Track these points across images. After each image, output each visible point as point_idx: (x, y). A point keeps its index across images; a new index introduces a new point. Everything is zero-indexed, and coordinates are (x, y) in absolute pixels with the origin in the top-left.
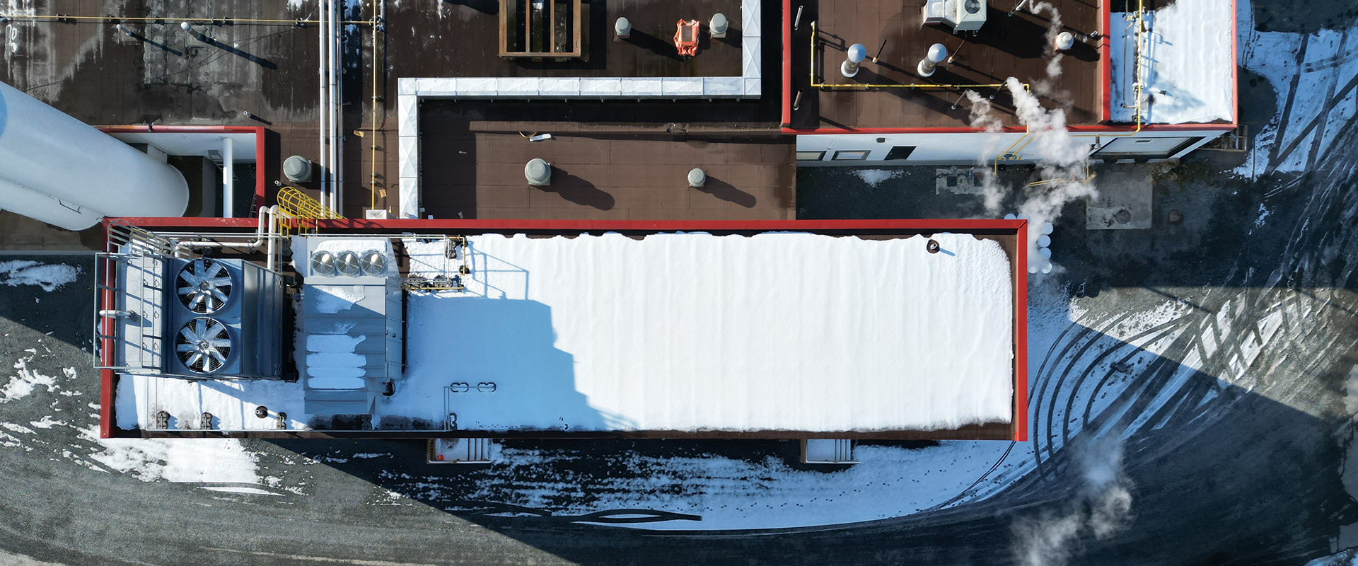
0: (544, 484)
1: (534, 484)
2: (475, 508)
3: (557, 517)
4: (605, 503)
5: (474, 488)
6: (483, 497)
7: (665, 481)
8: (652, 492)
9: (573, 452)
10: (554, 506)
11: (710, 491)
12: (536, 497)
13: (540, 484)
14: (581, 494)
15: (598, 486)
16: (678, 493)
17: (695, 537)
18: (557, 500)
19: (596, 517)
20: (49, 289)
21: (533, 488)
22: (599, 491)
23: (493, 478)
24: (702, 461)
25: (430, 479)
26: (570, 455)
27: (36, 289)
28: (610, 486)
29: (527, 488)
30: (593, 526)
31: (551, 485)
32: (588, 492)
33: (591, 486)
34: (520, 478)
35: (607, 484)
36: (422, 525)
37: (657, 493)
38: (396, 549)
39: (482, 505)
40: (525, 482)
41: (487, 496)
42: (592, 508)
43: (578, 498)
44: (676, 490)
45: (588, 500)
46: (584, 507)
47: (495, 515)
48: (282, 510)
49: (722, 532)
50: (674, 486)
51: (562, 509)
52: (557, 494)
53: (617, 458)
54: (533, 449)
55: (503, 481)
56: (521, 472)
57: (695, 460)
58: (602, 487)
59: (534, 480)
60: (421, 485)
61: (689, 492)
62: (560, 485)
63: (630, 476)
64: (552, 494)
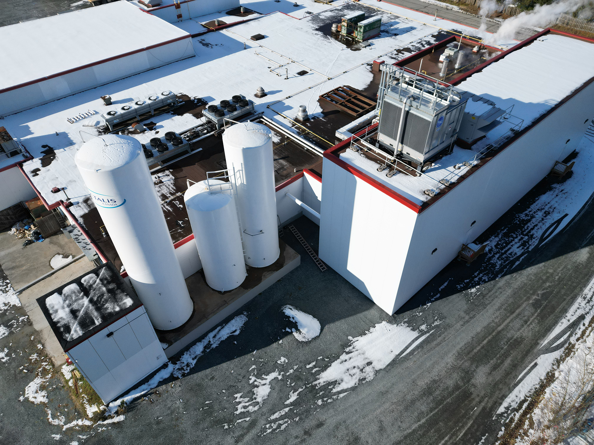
0: (511, 244)
1: (509, 247)
2: (505, 270)
3: (532, 250)
4: (538, 233)
5: (494, 265)
6: (501, 265)
7: (540, 214)
8: (543, 219)
9: (503, 228)
10: (526, 248)
11: (556, 205)
12: (516, 249)
13: (510, 245)
14: (526, 237)
15: (527, 231)
16: (549, 213)
17: (576, 220)
18: (524, 244)
19: (542, 239)
20: (237, 333)
21: (510, 248)
22: (529, 232)
23: (493, 256)
24: (539, 201)
25: (476, 274)
26: (503, 230)
27: (231, 338)
28: (529, 228)
29: (508, 250)
30: (546, 243)
31: (513, 243)
32: (527, 235)
33: (525, 233)
34: (502, 249)
35: (528, 229)
36: (498, 292)
37: (544, 218)
38: (505, 309)
39: (505, 267)
40: (505, 248)
41: (502, 263)
42: (536, 238)
43: (528, 239)
44: (547, 213)
45: (532, 237)
46: (534, 240)
47: (514, 266)
48: (443, 336)
49: (579, 212)
50: (545, 213)
51: (529, 246)
52: (520, 243)
53: (517, 220)
54: (490, 237)
55: (498, 255)
56: (499, 247)
57: (537, 202)
58: (528, 230)
59: (507, 246)
60: (476, 279)
61: (552, 211)
62: (516, 240)
63: (529, 221)
64: (518, 244)
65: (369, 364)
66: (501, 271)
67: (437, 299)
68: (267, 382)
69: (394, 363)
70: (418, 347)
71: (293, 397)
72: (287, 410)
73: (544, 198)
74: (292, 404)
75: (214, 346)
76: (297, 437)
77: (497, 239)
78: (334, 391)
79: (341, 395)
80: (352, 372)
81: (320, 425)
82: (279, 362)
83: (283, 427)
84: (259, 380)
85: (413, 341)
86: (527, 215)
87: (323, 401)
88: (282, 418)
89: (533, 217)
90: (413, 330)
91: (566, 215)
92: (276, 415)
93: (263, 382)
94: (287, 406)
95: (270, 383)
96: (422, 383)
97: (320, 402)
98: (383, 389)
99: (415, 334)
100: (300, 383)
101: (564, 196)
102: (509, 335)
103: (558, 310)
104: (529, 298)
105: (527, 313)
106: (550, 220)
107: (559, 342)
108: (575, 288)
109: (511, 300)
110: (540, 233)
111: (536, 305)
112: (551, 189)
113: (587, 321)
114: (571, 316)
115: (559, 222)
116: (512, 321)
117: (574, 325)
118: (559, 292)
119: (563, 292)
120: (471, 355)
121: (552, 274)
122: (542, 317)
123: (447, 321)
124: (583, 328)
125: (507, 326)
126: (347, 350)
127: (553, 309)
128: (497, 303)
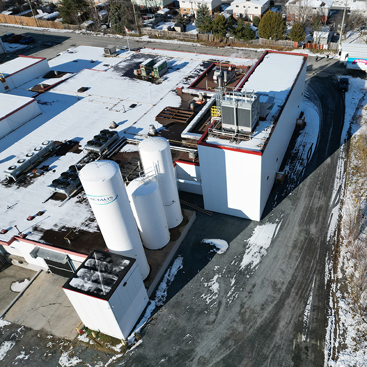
3: (306, 165)
4: (305, 157)
5: (293, 179)
6: (296, 177)
7: (301, 148)
8: (303, 149)
11: (306, 141)
12: (299, 168)
13: (295, 167)
14: (301, 161)
17: (318, 145)
18: (301, 164)
19: (308, 159)
20: (182, 267)
22: (301, 157)
23: (291, 175)
24: (298, 141)
25: (287, 186)
26: (289, 161)
27: (180, 271)
29: (296, 169)
30: (311, 160)
31: (296, 165)
32: (300, 159)
34: (293, 170)
35: (299, 156)
36: (302, 190)
38: (308, 196)
39: (298, 178)
42: (305, 159)
44: (304, 146)
45: (303, 160)
48: (288, 220)
49: (317, 141)
51: (304, 164)
53: (292, 154)
54: (285, 167)
55: (293, 173)
56: (291, 169)
60: (289, 188)
61: (305, 144)
62: (297, 163)
63: (298, 152)
64: (299, 165)
65: (261, 248)
66: (298, 180)
67: (276, 205)
68: (215, 281)
69: (273, 242)
70: (279, 230)
71: (233, 281)
72: (233, 288)
73: (299, 139)
74: (234, 284)
75: (172, 280)
76: (246, 297)
77: (288, 166)
78: (252, 268)
79: (257, 268)
80: (255, 255)
81: (254, 286)
82: (215, 269)
83: (236, 296)
84: (210, 283)
85: (276, 228)
86: (296, 150)
87: (249, 275)
88: (233, 293)
89: (299, 150)
90: (273, 223)
91: (313, 144)
92: (230, 293)
93: (213, 282)
94: (232, 286)
95: (217, 281)
96: (290, 244)
97: (248, 276)
98: (274, 256)
99: (275, 225)
100: (232, 273)
101: (307, 135)
102: (316, 207)
103: (330, 188)
104: (315, 188)
105: (318, 194)
106: (307, 149)
107: (337, 201)
108: (332, 175)
109: (309, 191)
110: (306, 156)
111: (320, 189)
112: (300, 134)
113: (343, 187)
114: (336, 188)
115: (311, 148)
116: (313, 200)
117: (339, 191)
118: (326, 180)
119: (328, 179)
120: (304, 223)
121: (320, 173)
122: (325, 193)
123: (286, 212)
124: (343, 191)
125: (313, 203)
126: (247, 247)
127: (328, 188)
128: (304, 195)
